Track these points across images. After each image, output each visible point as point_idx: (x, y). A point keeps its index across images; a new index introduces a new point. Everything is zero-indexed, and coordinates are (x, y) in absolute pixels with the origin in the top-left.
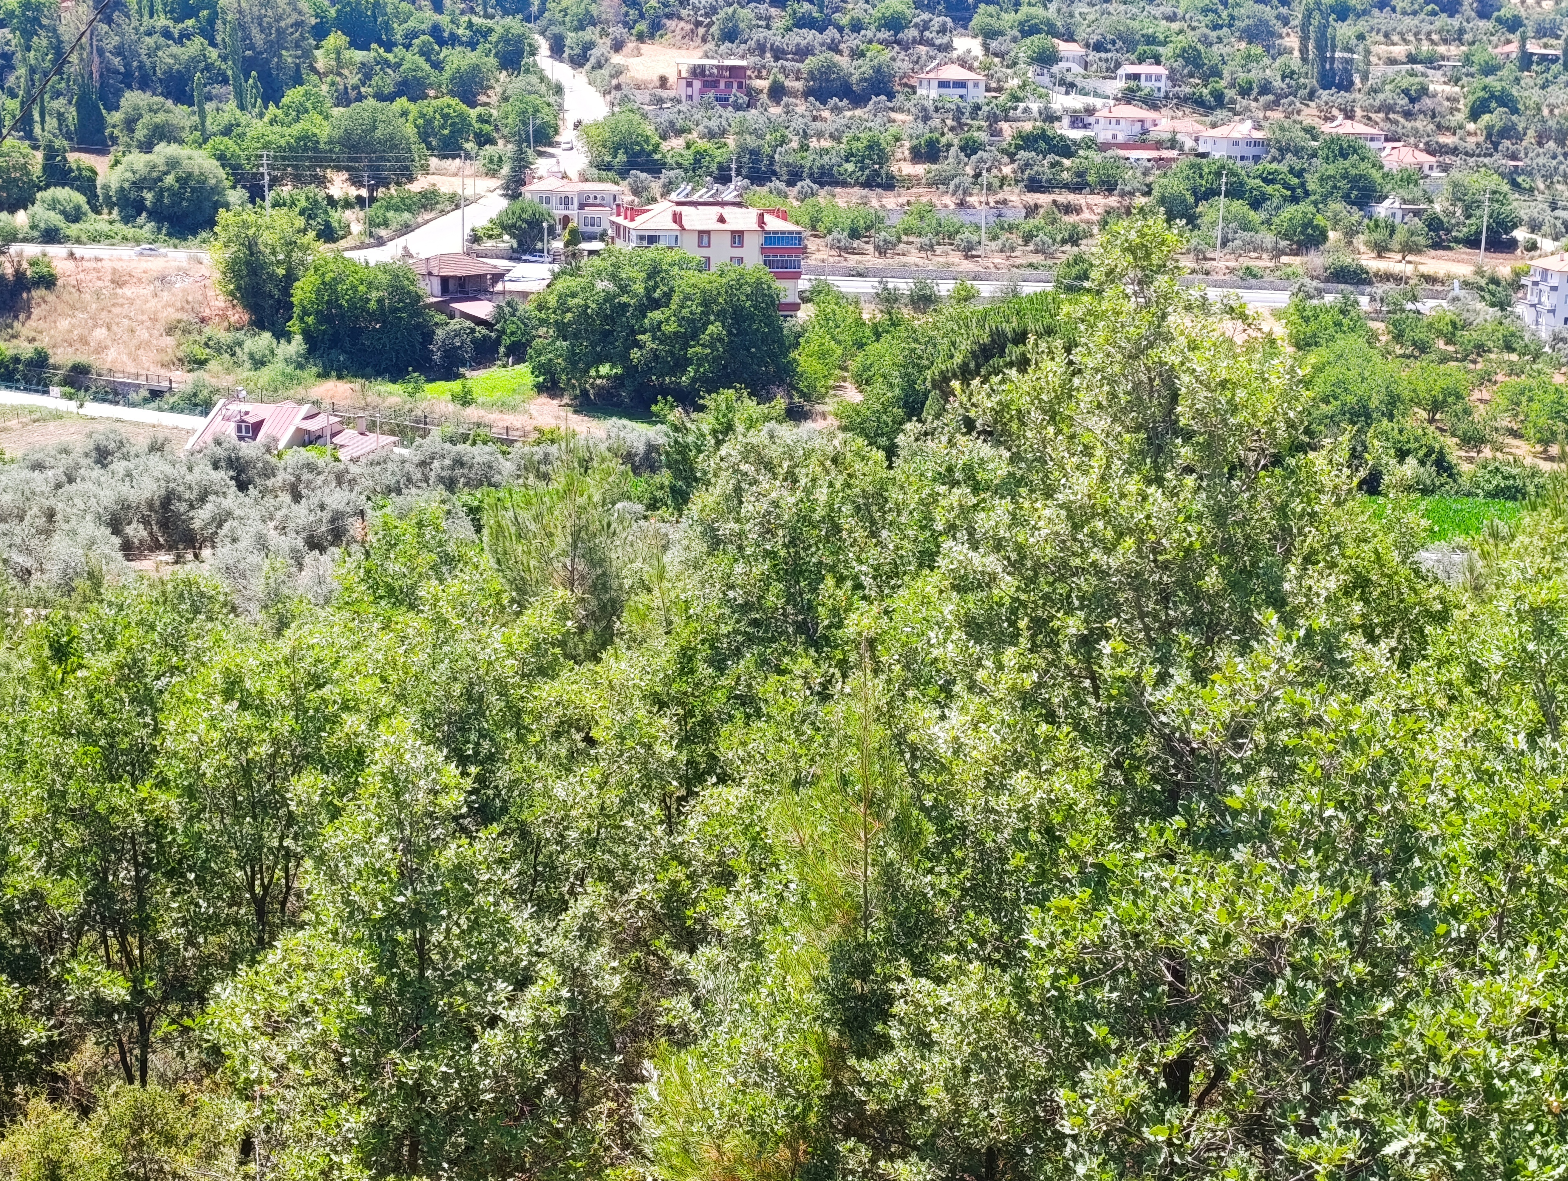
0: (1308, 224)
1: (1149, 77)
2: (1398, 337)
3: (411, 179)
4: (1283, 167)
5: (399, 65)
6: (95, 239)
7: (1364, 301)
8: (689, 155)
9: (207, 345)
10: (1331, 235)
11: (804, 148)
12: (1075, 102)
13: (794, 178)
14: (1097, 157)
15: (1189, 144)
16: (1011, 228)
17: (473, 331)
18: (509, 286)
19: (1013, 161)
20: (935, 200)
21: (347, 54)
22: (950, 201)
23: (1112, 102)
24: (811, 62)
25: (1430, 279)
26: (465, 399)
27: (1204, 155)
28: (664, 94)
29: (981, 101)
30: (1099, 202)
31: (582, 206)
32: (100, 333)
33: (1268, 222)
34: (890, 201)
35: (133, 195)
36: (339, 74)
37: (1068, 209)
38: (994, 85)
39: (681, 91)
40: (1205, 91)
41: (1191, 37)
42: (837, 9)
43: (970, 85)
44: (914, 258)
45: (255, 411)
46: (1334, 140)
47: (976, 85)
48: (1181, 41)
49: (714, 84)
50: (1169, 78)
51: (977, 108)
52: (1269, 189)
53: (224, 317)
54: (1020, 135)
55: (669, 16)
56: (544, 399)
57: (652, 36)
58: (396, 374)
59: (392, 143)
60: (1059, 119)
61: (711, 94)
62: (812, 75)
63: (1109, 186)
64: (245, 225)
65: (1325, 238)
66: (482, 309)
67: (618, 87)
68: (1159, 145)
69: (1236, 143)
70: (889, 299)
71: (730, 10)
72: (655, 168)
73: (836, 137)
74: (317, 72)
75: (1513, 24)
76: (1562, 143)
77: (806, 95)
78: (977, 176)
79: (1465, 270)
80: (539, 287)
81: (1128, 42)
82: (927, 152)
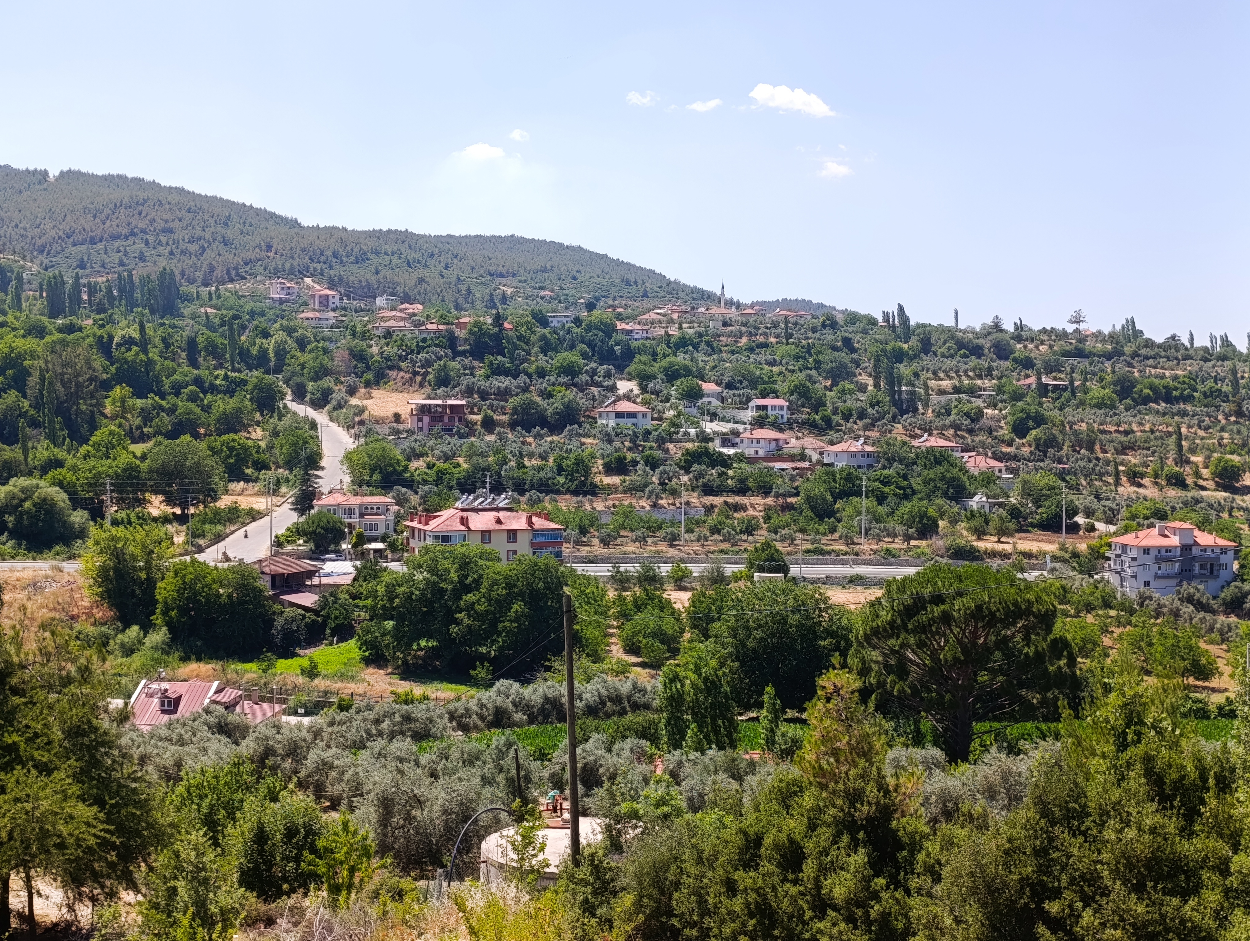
0: (923, 515)
1: (774, 407)
3: (215, 499)
4: (893, 473)
5: (174, 409)
8: (432, 473)
9: (77, 638)
10: (941, 523)
11: (523, 466)
12: (721, 427)
13: (523, 489)
14: (752, 468)
15: (815, 457)
16: (698, 522)
17: (304, 617)
18: (325, 580)
19: (687, 472)
20: (634, 502)
21: (130, 402)
22: (645, 503)
23: (749, 427)
24: (513, 401)
25: (1028, 555)
26: (311, 672)
27: (831, 465)
28: (401, 427)
29: (649, 427)
30: (758, 500)
31: (362, 515)
33: (892, 514)
34: (600, 505)
36: (123, 417)
37: (737, 508)
38: (656, 415)
39: (414, 426)
40: (817, 417)
42: (525, 360)
43: (640, 416)
44: (630, 548)
45: (173, 688)
46: (926, 452)
47: (644, 415)
48: (791, 380)
49: (440, 419)
50: (789, 408)
51: (648, 433)
52: (886, 489)
53: (90, 615)
54: (688, 452)
55: (391, 368)
56: (371, 670)
57: (377, 384)
58: (247, 654)
59: (197, 470)
60: (712, 440)
61: (439, 426)
62: (515, 411)
63: (765, 490)
64: (109, 540)
65: (937, 526)
66: (308, 599)
67: (362, 423)
68: (792, 458)
69: (853, 455)
70: (622, 580)
71: (442, 363)
72: (411, 485)
73: (543, 457)
74: (106, 417)
75: (1027, 364)
76: (1091, 450)
77: (513, 425)
78: (662, 484)
79: (1051, 548)
80: (348, 580)
81: (754, 382)
82: (618, 467)
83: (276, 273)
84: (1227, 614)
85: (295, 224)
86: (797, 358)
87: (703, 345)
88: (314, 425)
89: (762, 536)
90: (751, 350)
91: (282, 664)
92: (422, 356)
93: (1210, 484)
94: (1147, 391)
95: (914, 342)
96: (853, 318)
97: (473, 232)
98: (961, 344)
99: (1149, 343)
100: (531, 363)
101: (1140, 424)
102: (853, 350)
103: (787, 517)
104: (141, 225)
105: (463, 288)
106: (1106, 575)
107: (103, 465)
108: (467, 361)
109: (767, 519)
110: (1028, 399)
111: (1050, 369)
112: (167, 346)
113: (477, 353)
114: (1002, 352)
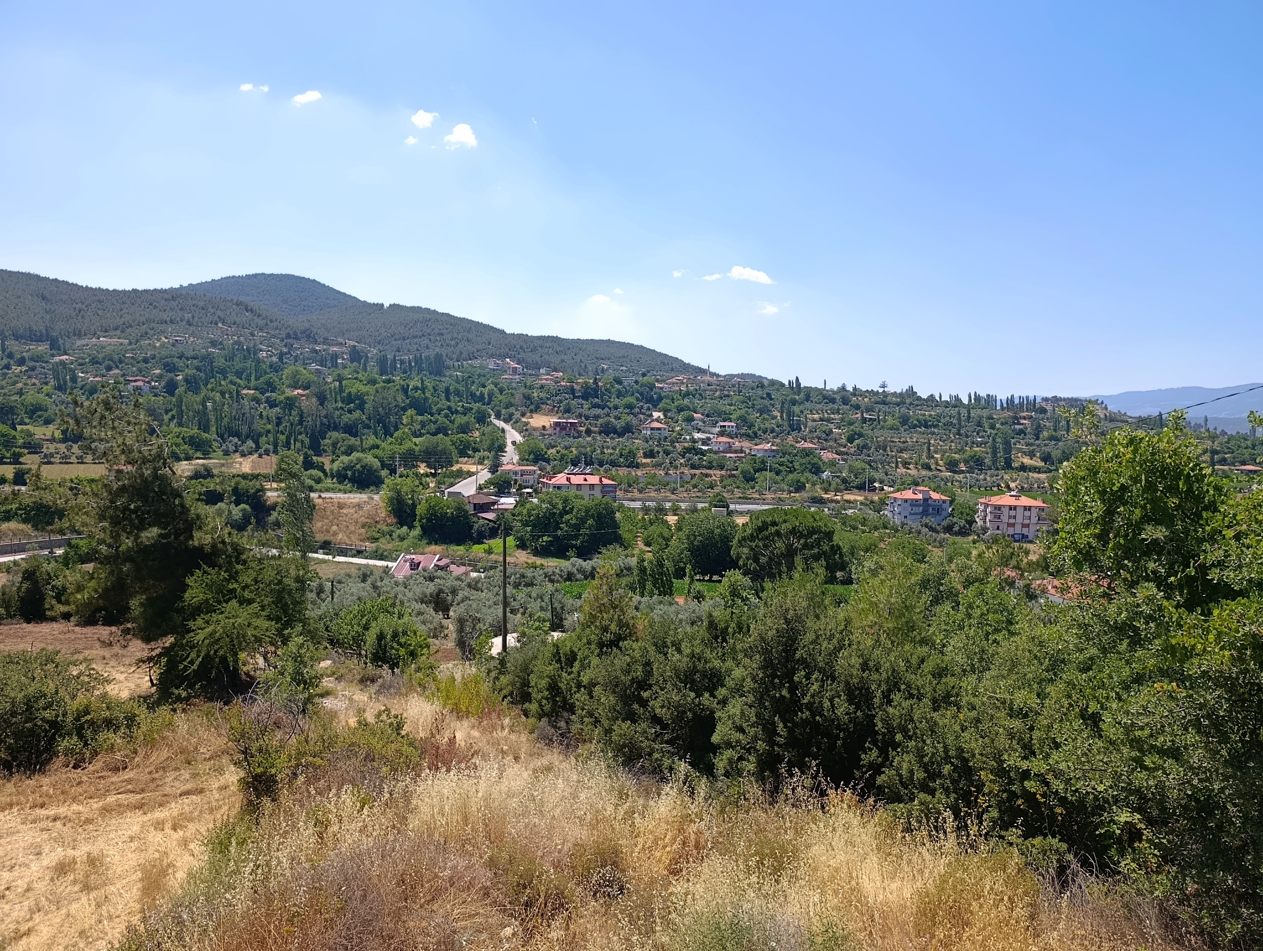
0: (798, 481)
1: (729, 427)
2: (844, 524)
3: (452, 466)
4: (785, 460)
5: (436, 421)
6: (328, 490)
7: (826, 510)
8: (559, 455)
9: (379, 532)
10: (807, 485)
11: (603, 452)
12: (702, 436)
13: (601, 464)
14: (716, 457)
15: (748, 451)
16: (687, 482)
17: (488, 524)
18: (500, 507)
19: (684, 457)
20: (656, 472)
21: (415, 417)
22: (662, 472)
23: (716, 436)
24: (600, 421)
25: (849, 502)
26: (489, 552)
27: (755, 455)
28: (546, 432)
29: (667, 435)
30: (718, 472)
31: (522, 475)
32: (335, 528)
33: (783, 480)
34: (639, 473)
35: (343, 472)
36: (411, 425)
37: (707, 475)
38: (671, 429)
39: (552, 431)
40: (750, 432)
41: (743, 412)
42: (608, 401)
43: (663, 429)
44: (652, 494)
45: (417, 558)
46: (802, 450)
47: (665, 429)
48: (739, 413)
49: (565, 429)
50: (736, 427)
51: (666, 438)
52: (781, 468)
53: (385, 521)
54: (685, 448)
55: (543, 404)
56: (519, 551)
57: (536, 411)
58: (459, 542)
59: (444, 452)
60: (697, 442)
61: (564, 432)
62: (601, 426)
63: (722, 468)
64: (396, 484)
65: (805, 487)
66: (491, 516)
67: (526, 430)
69: (766, 450)
70: (646, 510)
71: (567, 401)
72: (548, 461)
73: (614, 449)
74: (403, 424)
75: (857, 407)
76: (885, 450)
77: (600, 433)
78: (671, 463)
79: (860, 498)
80: (512, 507)
81: (720, 414)
82: (650, 454)
83: (492, 356)
84: (945, 533)
85: (503, 332)
86: (743, 402)
87: (697, 395)
88: (503, 431)
89: (717, 490)
90: (721, 398)
91: (476, 547)
92: (558, 398)
93: (943, 469)
94: (915, 422)
95: (802, 395)
96: (773, 383)
97: (590, 337)
98: (825, 397)
99: (919, 398)
100: (611, 402)
101: (911, 438)
102: (771, 399)
103: (731, 480)
104: (428, 331)
105: (583, 365)
106: (886, 512)
107: (396, 448)
108: (580, 401)
109: (721, 481)
110: (856, 425)
111: (868, 410)
112: (435, 390)
113: (585, 397)
114: (845, 401)
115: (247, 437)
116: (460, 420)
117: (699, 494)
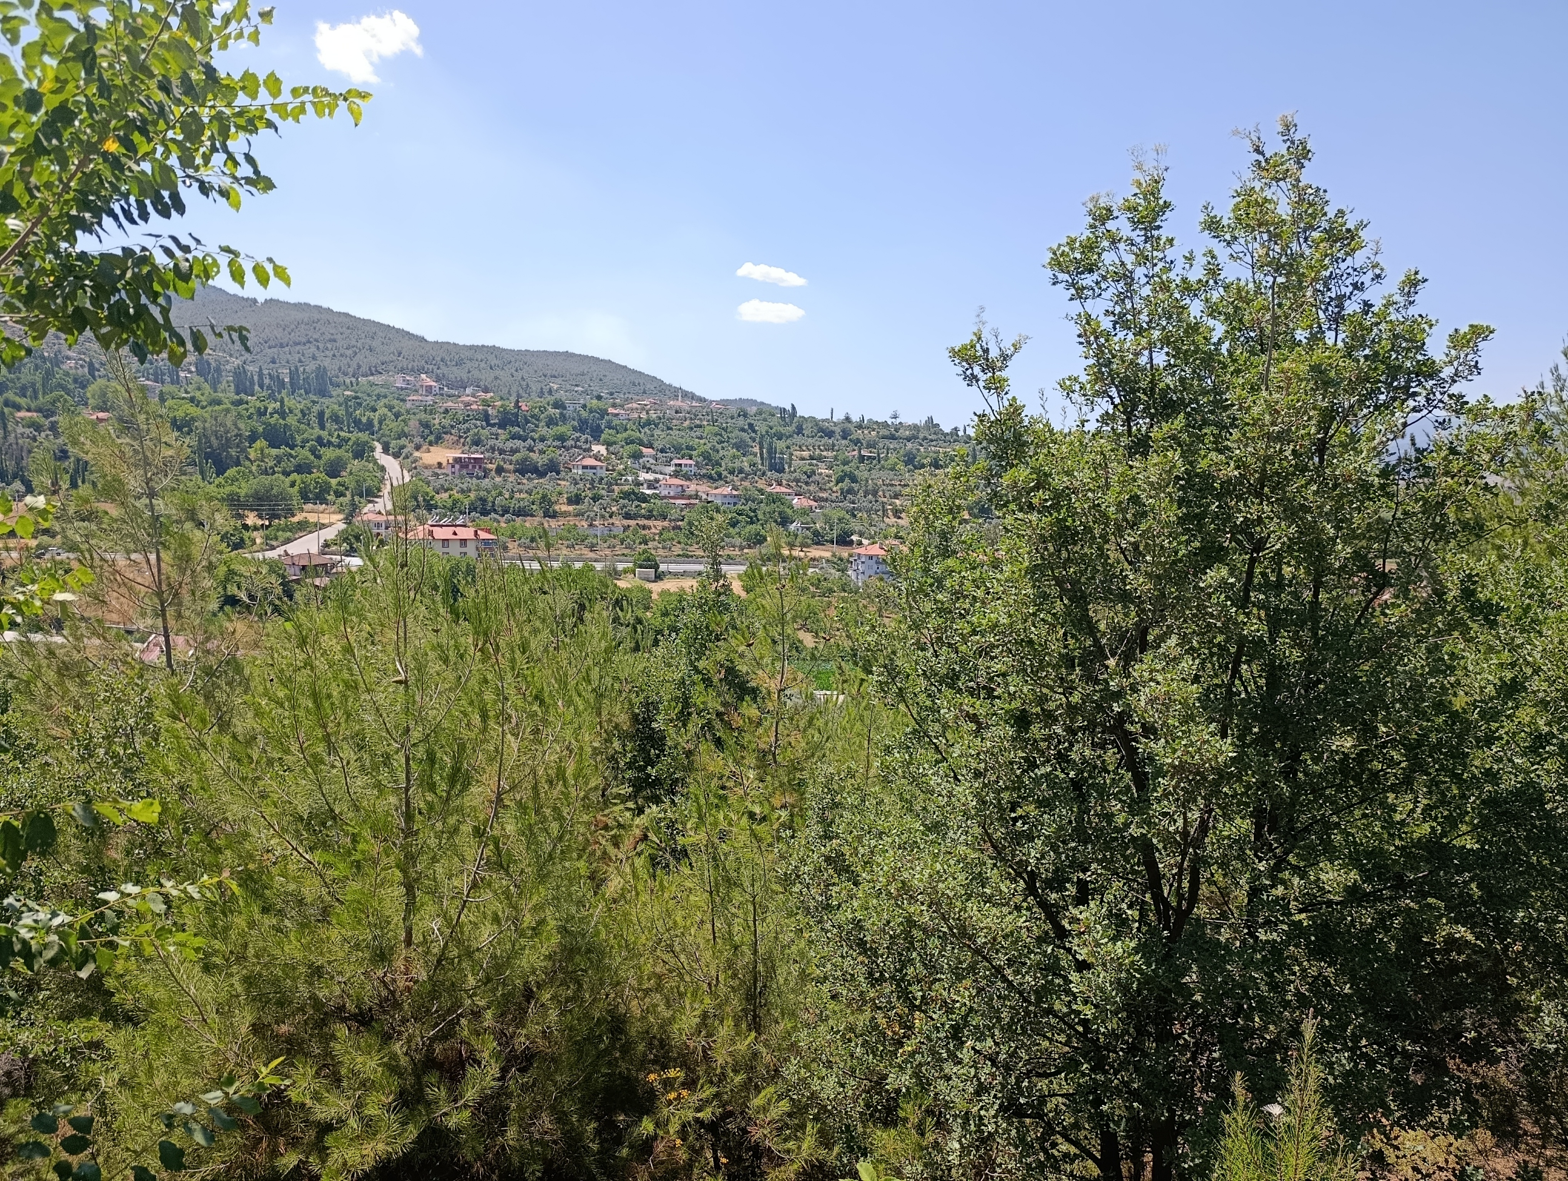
0: (758, 534)
1: (686, 465)
3: (293, 516)
4: (747, 508)
5: (297, 456)
8: (450, 502)
10: (768, 539)
11: (511, 498)
12: (650, 476)
13: (504, 512)
14: (659, 503)
15: (704, 497)
16: (615, 537)
18: (340, 569)
19: (617, 505)
20: (577, 523)
21: (267, 451)
22: (585, 524)
23: (668, 477)
24: (517, 456)
25: (813, 559)
27: (710, 502)
28: (439, 471)
29: (604, 475)
30: (660, 524)
31: (386, 528)
33: (739, 534)
34: (553, 523)
36: (262, 461)
37: (644, 527)
38: (610, 468)
39: (448, 471)
40: (713, 472)
41: (708, 447)
43: (599, 468)
46: (770, 494)
47: (602, 468)
48: (703, 448)
49: (467, 467)
50: (696, 466)
51: (602, 479)
52: (740, 518)
54: (621, 492)
55: (445, 433)
57: (436, 443)
59: (283, 497)
60: (642, 484)
61: (464, 472)
62: (518, 462)
63: (664, 517)
65: (766, 540)
67: (415, 468)
68: (690, 497)
69: (725, 496)
71: (478, 430)
72: (431, 508)
73: (529, 493)
74: (249, 460)
75: (857, 442)
77: (514, 472)
79: (829, 555)
81: (678, 449)
82: (576, 500)
83: (402, 370)
85: (422, 339)
86: (716, 434)
87: (660, 425)
88: (383, 469)
89: (651, 545)
90: (691, 429)
92: (466, 425)
95: (794, 426)
99: (939, 432)
100: (536, 432)
103: (672, 534)
106: (849, 571)
108: (494, 430)
109: (660, 535)
110: (851, 464)
111: (869, 446)
112: (304, 415)
113: (502, 425)
114: (845, 435)
115: (15, 476)
116: (329, 454)
117: (626, 551)
